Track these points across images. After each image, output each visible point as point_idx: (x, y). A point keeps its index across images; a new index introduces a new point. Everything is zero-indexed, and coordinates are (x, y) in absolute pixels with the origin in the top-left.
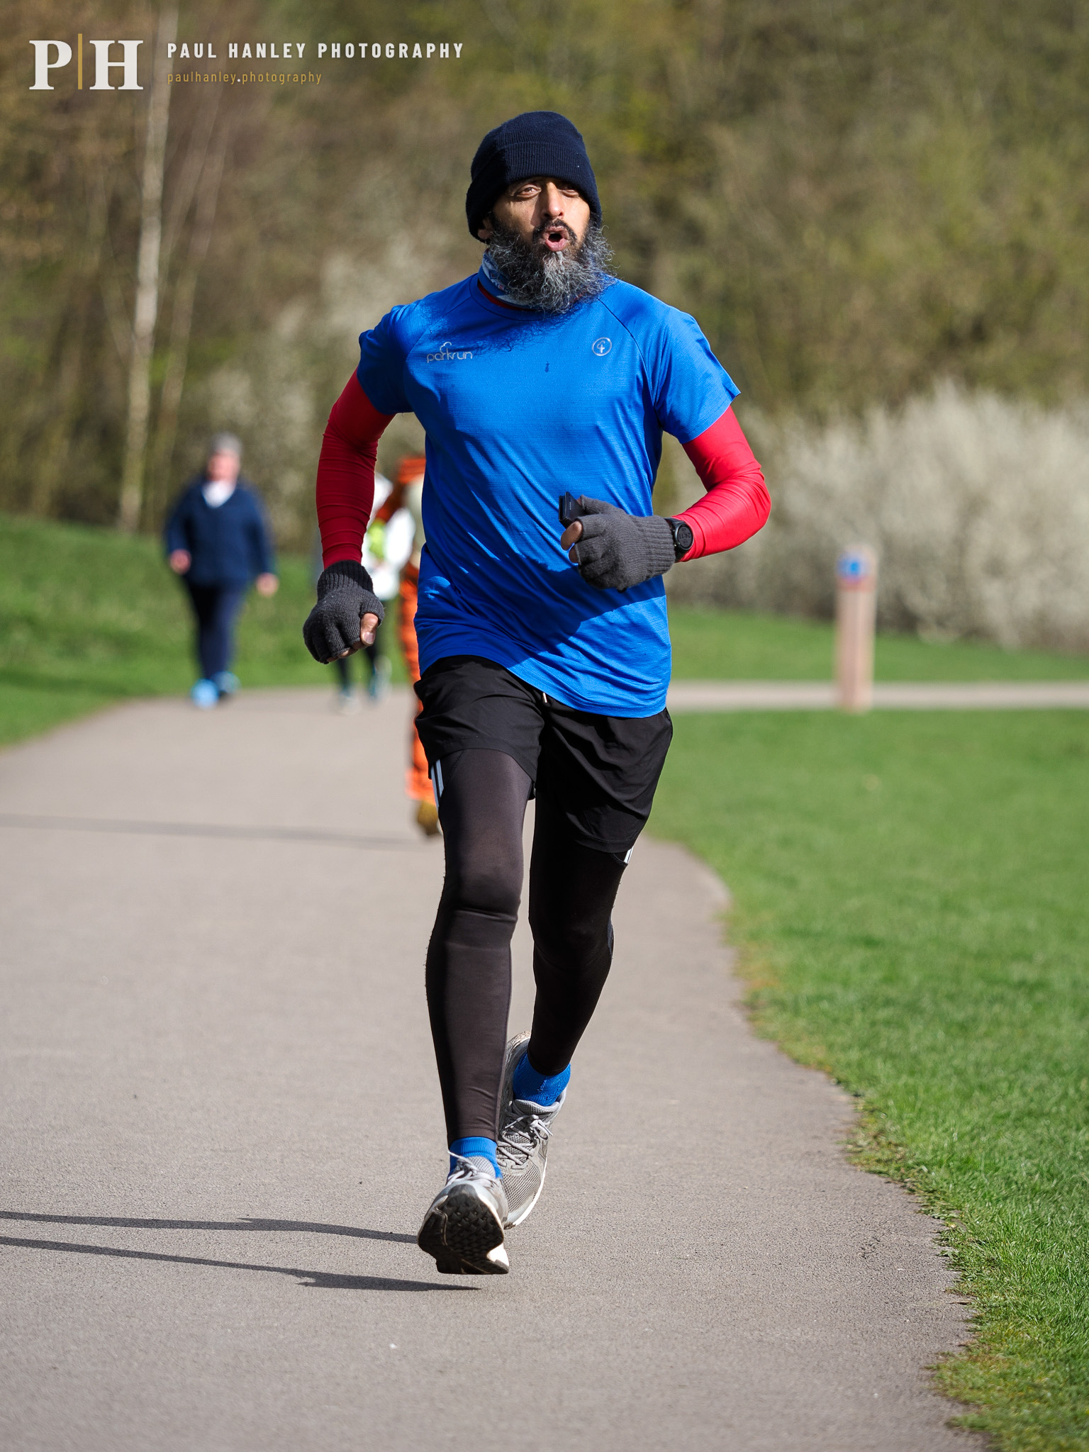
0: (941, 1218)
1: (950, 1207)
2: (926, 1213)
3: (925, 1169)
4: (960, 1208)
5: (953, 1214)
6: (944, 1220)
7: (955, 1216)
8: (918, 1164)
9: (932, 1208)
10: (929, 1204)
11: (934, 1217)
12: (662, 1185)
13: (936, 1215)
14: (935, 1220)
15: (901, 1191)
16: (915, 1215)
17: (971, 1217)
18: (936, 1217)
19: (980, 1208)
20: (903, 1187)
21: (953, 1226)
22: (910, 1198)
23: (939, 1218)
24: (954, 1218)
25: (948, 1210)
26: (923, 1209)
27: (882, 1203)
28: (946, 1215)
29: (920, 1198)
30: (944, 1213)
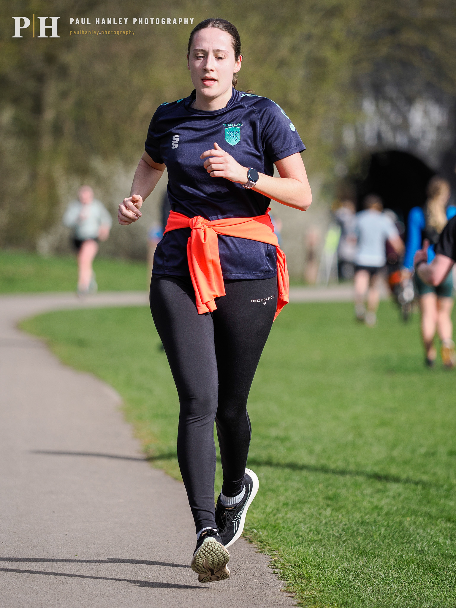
0: (269, 555)
1: (272, 549)
2: (260, 552)
3: (255, 531)
4: (277, 549)
5: (275, 553)
6: (271, 555)
7: (276, 553)
8: (251, 528)
9: (264, 550)
10: (261, 548)
11: (265, 555)
12: (127, 542)
13: (267, 553)
14: (266, 556)
15: (246, 542)
16: (256, 553)
17: (284, 554)
18: (266, 554)
19: (287, 549)
20: (246, 540)
21: (276, 558)
22: (251, 545)
23: (268, 555)
24: (275, 554)
25: (272, 550)
26: (259, 550)
27: (238, 548)
28: (271, 553)
29: (256, 545)
30: (270, 552)
